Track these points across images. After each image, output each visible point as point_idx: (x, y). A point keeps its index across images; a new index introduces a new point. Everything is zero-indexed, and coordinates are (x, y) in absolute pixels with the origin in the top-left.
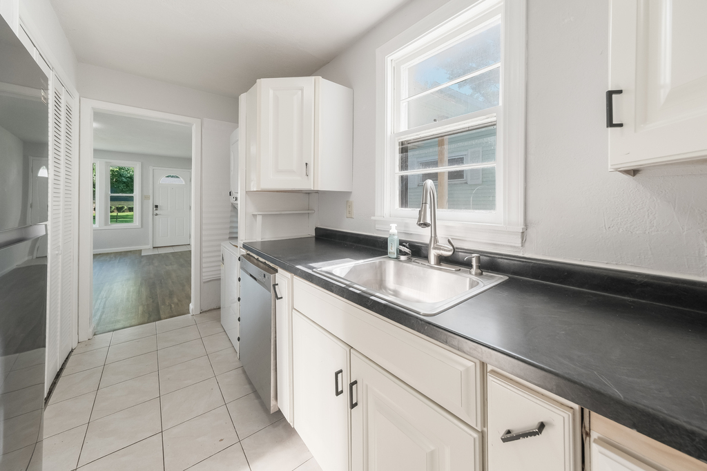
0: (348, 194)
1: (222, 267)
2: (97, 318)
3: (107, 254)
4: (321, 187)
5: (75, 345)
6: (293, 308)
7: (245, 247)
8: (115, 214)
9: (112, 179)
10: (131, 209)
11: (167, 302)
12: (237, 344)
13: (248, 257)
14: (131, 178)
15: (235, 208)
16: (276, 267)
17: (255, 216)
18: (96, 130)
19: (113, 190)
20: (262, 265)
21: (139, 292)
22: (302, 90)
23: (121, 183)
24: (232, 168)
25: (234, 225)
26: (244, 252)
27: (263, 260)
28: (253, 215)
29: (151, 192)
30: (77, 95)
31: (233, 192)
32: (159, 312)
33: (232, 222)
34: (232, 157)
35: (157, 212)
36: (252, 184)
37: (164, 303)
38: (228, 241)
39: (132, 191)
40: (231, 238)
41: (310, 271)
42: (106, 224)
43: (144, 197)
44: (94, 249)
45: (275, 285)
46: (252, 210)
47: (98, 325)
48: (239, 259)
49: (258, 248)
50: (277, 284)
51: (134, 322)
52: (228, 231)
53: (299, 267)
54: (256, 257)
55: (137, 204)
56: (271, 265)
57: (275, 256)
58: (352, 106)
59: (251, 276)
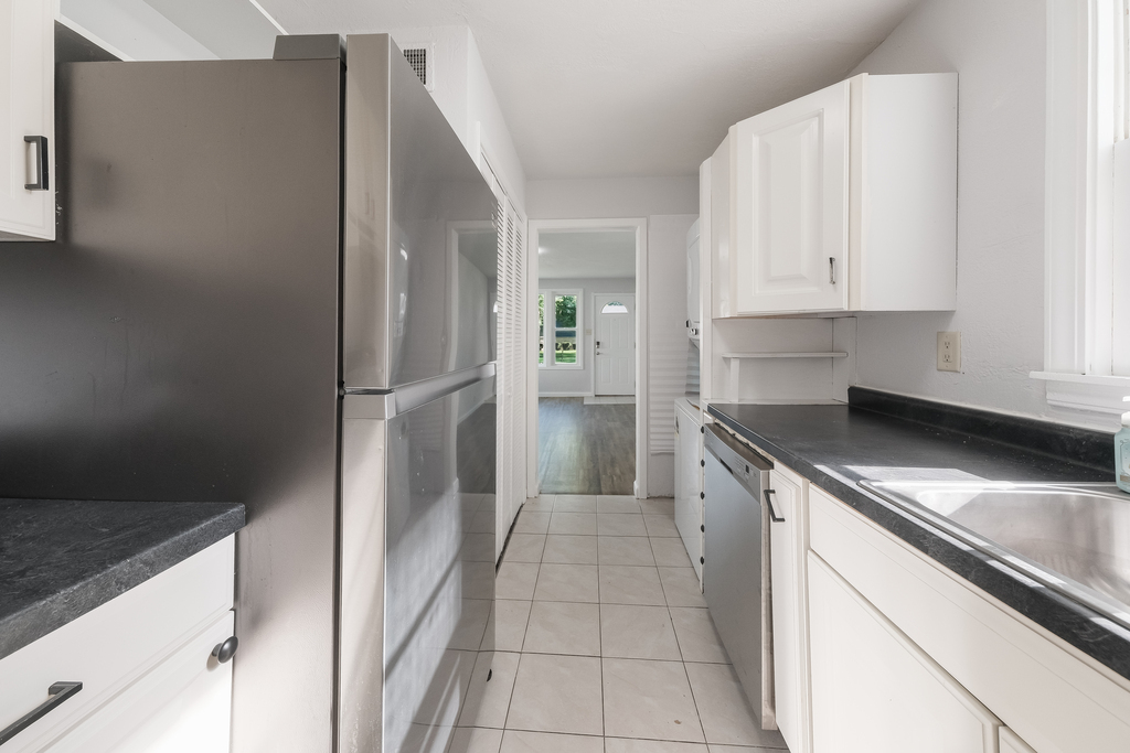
0: (944, 316)
1: (677, 437)
2: (543, 473)
3: (553, 398)
4: (866, 302)
5: (524, 500)
6: (808, 547)
7: (711, 410)
8: (560, 352)
9: (558, 312)
10: (574, 347)
11: (609, 471)
12: (700, 568)
13: (716, 429)
14: (574, 309)
15: (694, 346)
16: (770, 457)
17: (727, 360)
18: (542, 258)
19: (559, 324)
20: (741, 446)
21: (580, 451)
22: (820, 115)
23: (565, 315)
24: (690, 284)
25: (694, 373)
26: (710, 419)
27: (745, 440)
28: (724, 358)
29: (593, 324)
30: (525, 218)
31: (692, 322)
32: (599, 484)
33: (690, 368)
34: (690, 267)
35: (598, 350)
36: (722, 307)
37: (605, 473)
38: (684, 398)
39: (574, 325)
40: (689, 394)
41: (852, 484)
42: (553, 364)
43: (587, 332)
44: (540, 390)
45: (768, 492)
46: (722, 350)
47: (543, 481)
48: (702, 430)
49: (734, 415)
50: (773, 492)
51: (575, 489)
52: (684, 382)
53: (820, 467)
54: (731, 431)
55: (578, 340)
56: (760, 451)
57: (767, 435)
58: (956, 111)
59: (722, 462)
